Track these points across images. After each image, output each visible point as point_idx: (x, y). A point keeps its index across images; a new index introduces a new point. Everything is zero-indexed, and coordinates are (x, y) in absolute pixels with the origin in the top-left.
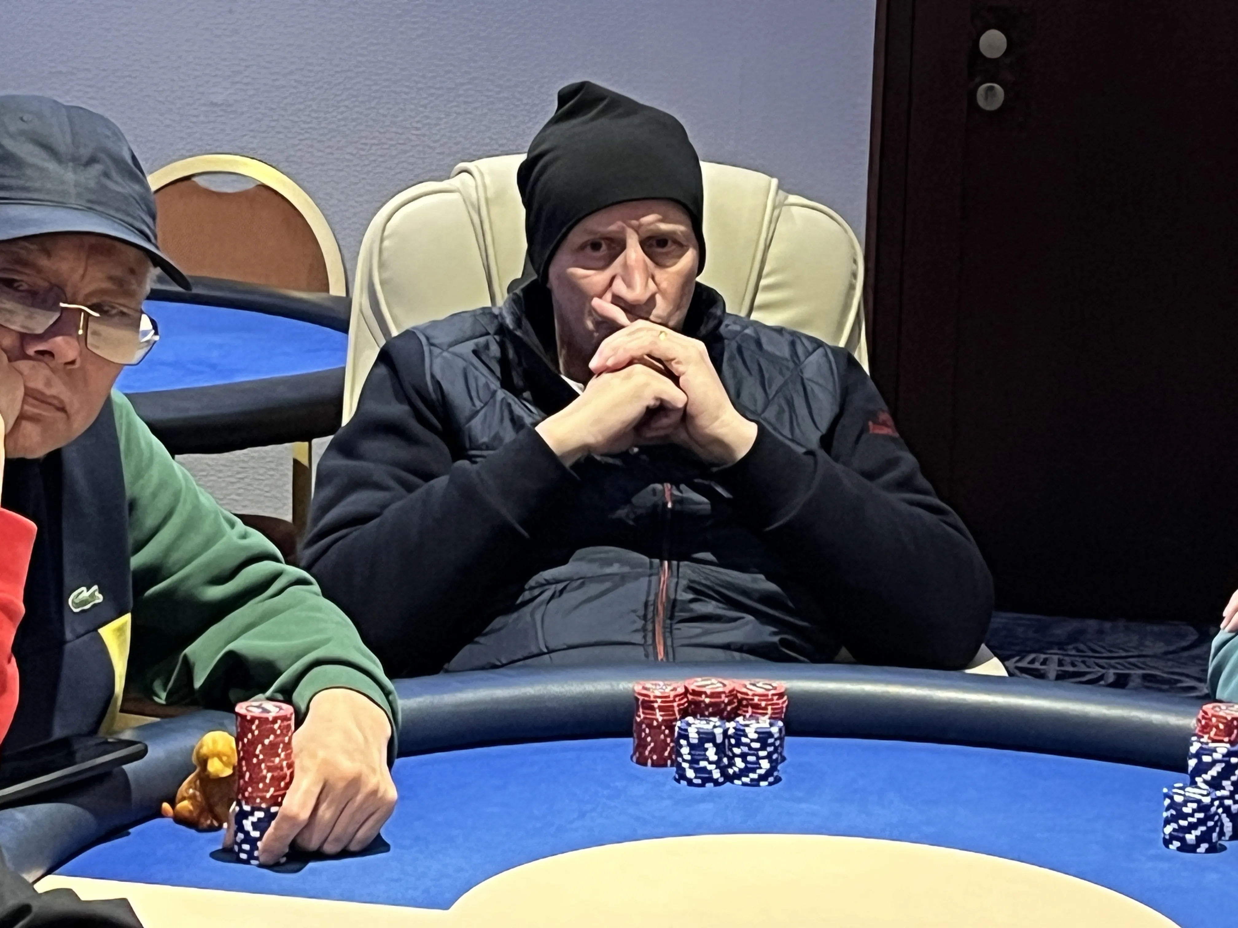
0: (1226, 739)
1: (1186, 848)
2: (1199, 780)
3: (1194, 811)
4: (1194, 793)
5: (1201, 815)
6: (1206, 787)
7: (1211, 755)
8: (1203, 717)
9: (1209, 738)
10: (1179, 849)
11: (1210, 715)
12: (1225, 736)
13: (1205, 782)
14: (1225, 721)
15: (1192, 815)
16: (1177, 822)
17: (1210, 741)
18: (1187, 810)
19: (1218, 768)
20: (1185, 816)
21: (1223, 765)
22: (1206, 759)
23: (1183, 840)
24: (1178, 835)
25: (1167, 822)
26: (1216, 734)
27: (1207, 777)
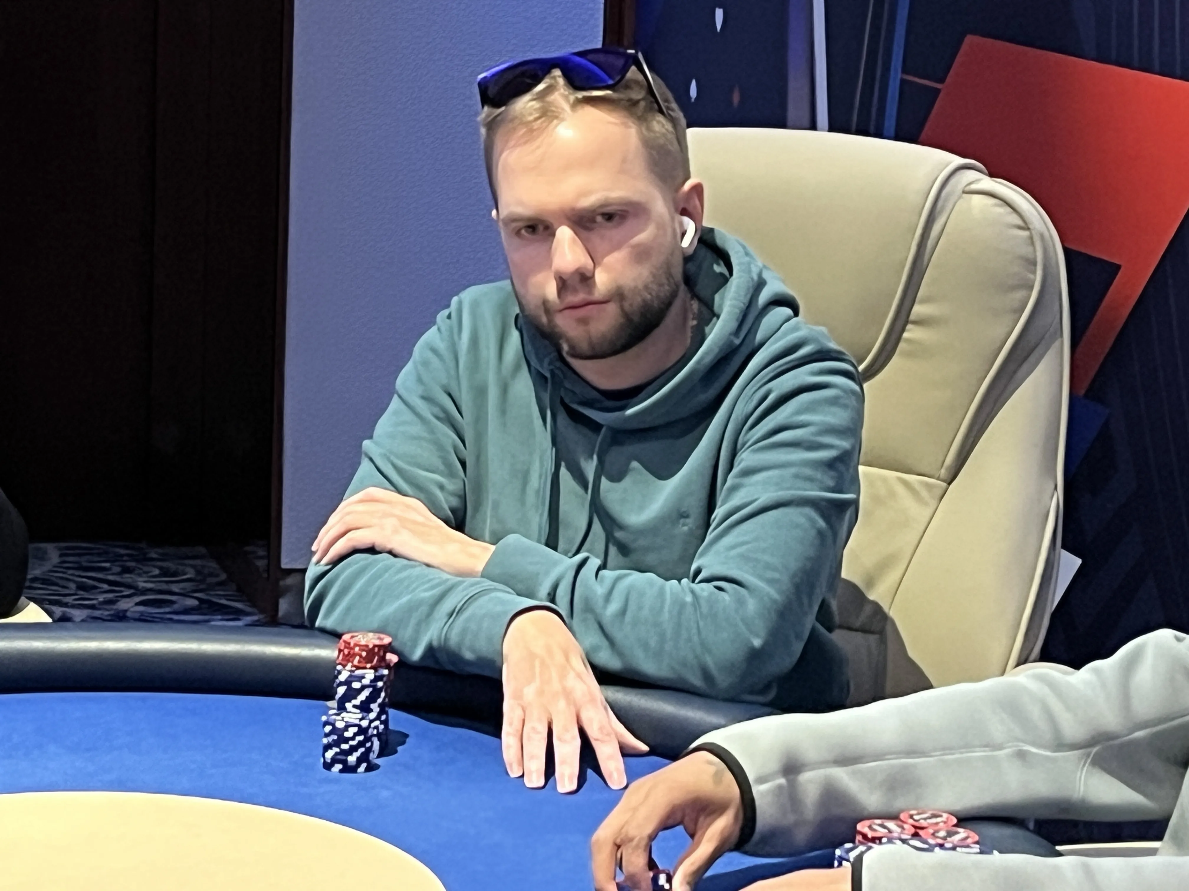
0: (369, 666)
1: (348, 769)
2: (348, 706)
3: (356, 735)
4: (350, 718)
5: (361, 738)
6: (358, 711)
7: (360, 681)
8: (345, 647)
9: (353, 666)
10: (341, 771)
11: (352, 645)
12: (367, 663)
13: (355, 706)
14: (367, 649)
15: (353, 738)
16: (339, 746)
17: (354, 669)
18: (349, 734)
19: (366, 693)
20: (346, 740)
21: (371, 689)
22: (356, 685)
23: (344, 762)
24: (340, 758)
25: (327, 747)
26: (359, 662)
27: (357, 702)
